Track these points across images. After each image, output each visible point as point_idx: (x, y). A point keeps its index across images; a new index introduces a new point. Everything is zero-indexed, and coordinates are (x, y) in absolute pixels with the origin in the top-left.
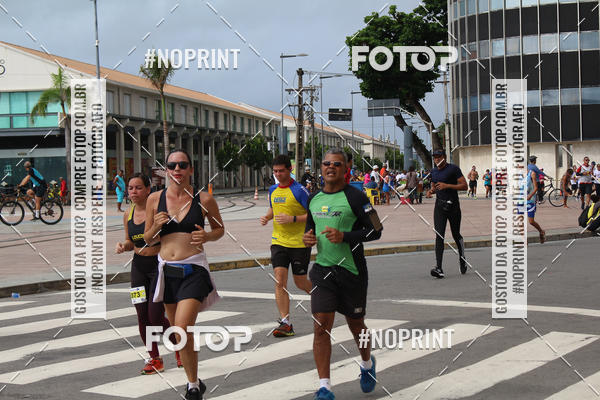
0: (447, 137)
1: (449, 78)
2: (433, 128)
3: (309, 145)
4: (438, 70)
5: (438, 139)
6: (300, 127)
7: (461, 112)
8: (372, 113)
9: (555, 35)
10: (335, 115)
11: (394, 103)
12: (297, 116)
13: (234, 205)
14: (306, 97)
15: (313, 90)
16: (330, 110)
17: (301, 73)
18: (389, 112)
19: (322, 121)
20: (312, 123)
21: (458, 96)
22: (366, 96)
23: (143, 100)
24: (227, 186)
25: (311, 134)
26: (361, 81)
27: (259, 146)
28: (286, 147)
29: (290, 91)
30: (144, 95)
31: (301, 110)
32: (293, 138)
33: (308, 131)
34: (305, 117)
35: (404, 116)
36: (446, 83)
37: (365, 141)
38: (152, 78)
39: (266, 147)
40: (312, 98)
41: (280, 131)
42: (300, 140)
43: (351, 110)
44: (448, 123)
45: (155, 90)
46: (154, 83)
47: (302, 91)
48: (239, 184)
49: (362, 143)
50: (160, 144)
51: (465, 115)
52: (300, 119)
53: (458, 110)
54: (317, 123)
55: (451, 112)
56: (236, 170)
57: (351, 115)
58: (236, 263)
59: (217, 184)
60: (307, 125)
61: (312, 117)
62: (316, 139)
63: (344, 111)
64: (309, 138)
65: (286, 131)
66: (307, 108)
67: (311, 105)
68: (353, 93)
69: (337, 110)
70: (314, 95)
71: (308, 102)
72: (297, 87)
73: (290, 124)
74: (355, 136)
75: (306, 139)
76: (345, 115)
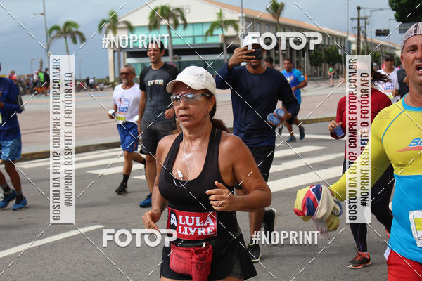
3: (363, 51)
6: (359, 41)
8: (401, 31)
10: (379, 33)
12: (356, 34)
13: (320, 86)
14: (362, 22)
15: (366, 19)
16: (377, 30)
17: (359, 8)
19: (372, 37)
20: (365, 38)
22: (398, 21)
23: (267, 26)
24: (316, 75)
25: (365, 44)
26: (395, 12)
27: (334, 52)
28: (350, 52)
29: (352, 19)
30: (268, 23)
31: (359, 31)
32: (354, 47)
33: (363, 43)
34: (361, 34)
37: (397, 48)
38: (272, 14)
39: (338, 52)
40: (366, 23)
41: (347, 43)
42: (358, 48)
43: (388, 30)
45: (274, 20)
46: (274, 17)
47: (358, 19)
48: (322, 74)
49: (395, 49)
50: (277, 52)
52: (359, 36)
54: (369, 38)
56: (321, 66)
57: (389, 33)
58: (321, 119)
59: (310, 74)
60: (362, 39)
61: (366, 34)
62: (367, 47)
63: (385, 30)
64: (364, 47)
65: (350, 43)
66: (363, 29)
67: (365, 27)
68: (390, 20)
69: (380, 30)
70: (367, 21)
71: (363, 25)
72: (356, 17)
73: (352, 38)
74: (391, 45)
75: (361, 48)
76: (385, 33)
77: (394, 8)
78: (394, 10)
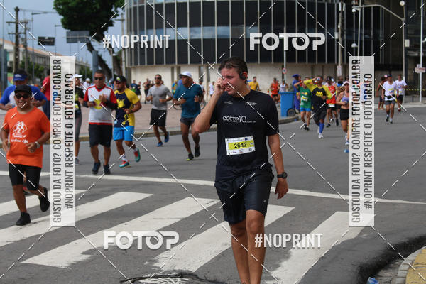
0: (123, 59)
1: (125, 17)
2: (113, 52)
3: (23, 63)
4: (117, 11)
5: (117, 60)
6: (17, 50)
8: (70, 40)
10: (42, 42)
11: (85, 34)
12: (14, 42)
14: (22, 27)
15: (26, 23)
16: (40, 38)
17: (17, 10)
18: (82, 40)
19: (33, 46)
20: (25, 46)
21: (131, 31)
22: (65, 28)
25: (25, 54)
26: (62, 17)
28: (6, 64)
29: (9, 23)
31: (17, 37)
32: (11, 58)
33: (23, 53)
34: (21, 42)
35: (93, 43)
36: (122, 20)
40: (26, 28)
41: (2, 52)
42: (17, 59)
43: (54, 38)
44: (124, 49)
47: (17, 23)
52: (17, 44)
54: (30, 47)
57: (54, 42)
60: (21, 49)
61: (26, 43)
62: (28, 58)
63: (49, 38)
64: (24, 58)
65: (6, 52)
66: (22, 36)
67: (25, 33)
68: (56, 26)
69: (44, 38)
70: (28, 26)
71: (23, 31)
72: (15, 21)
73: (9, 47)
75: (21, 59)
76: (49, 42)
77: (60, 11)
78: (60, 14)
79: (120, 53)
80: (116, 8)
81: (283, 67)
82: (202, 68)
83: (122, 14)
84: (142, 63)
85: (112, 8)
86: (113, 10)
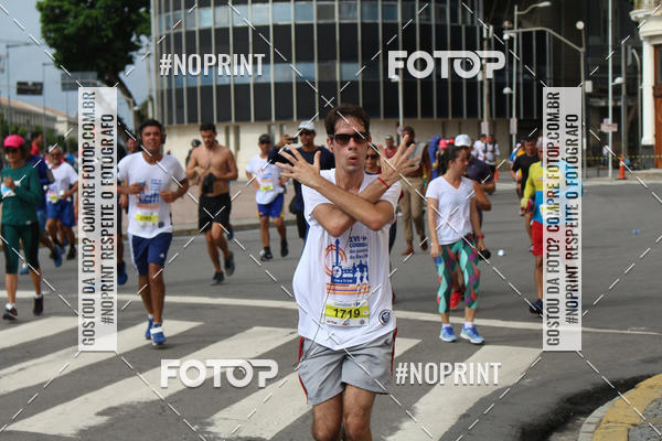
1: (153, 49)
2: (135, 104)
4: (139, 41)
5: (141, 117)
7: (166, 87)
8: (66, 87)
9: (266, 5)
10: (23, 89)
11: (91, 77)
16: (19, 84)
19: (10, 97)
22: (59, 67)
26: (54, 51)
36: (148, 55)
37: (59, 118)
43: (41, 84)
44: (151, 99)
49: (54, 120)
51: (169, 91)
53: (162, 85)
55: (154, 87)
57: (42, 89)
62: (2, 115)
63: (35, 84)
69: (26, 84)
74: (48, 113)
76: (34, 89)
77: (52, 42)
78: (52, 46)
79: (145, 106)
80: (138, 37)
81: (398, 125)
82: (273, 127)
83: (148, 46)
84: (180, 121)
85: (131, 36)
86: (134, 39)
